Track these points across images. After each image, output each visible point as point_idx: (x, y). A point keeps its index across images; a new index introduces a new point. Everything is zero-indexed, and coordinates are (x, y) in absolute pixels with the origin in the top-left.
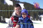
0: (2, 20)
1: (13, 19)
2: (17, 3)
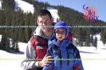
0: (11, 46)
2: (44, 8)
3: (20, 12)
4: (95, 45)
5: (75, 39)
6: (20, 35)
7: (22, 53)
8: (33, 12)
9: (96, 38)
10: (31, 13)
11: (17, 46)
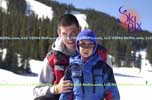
0: (20, 65)
1: (55, 61)
2: (66, 13)
3: (34, 17)
4: (138, 65)
5: (110, 56)
6: (32, 49)
7: (35, 75)
8: (51, 17)
9: (140, 56)
10: (48, 19)
11: (28, 65)
